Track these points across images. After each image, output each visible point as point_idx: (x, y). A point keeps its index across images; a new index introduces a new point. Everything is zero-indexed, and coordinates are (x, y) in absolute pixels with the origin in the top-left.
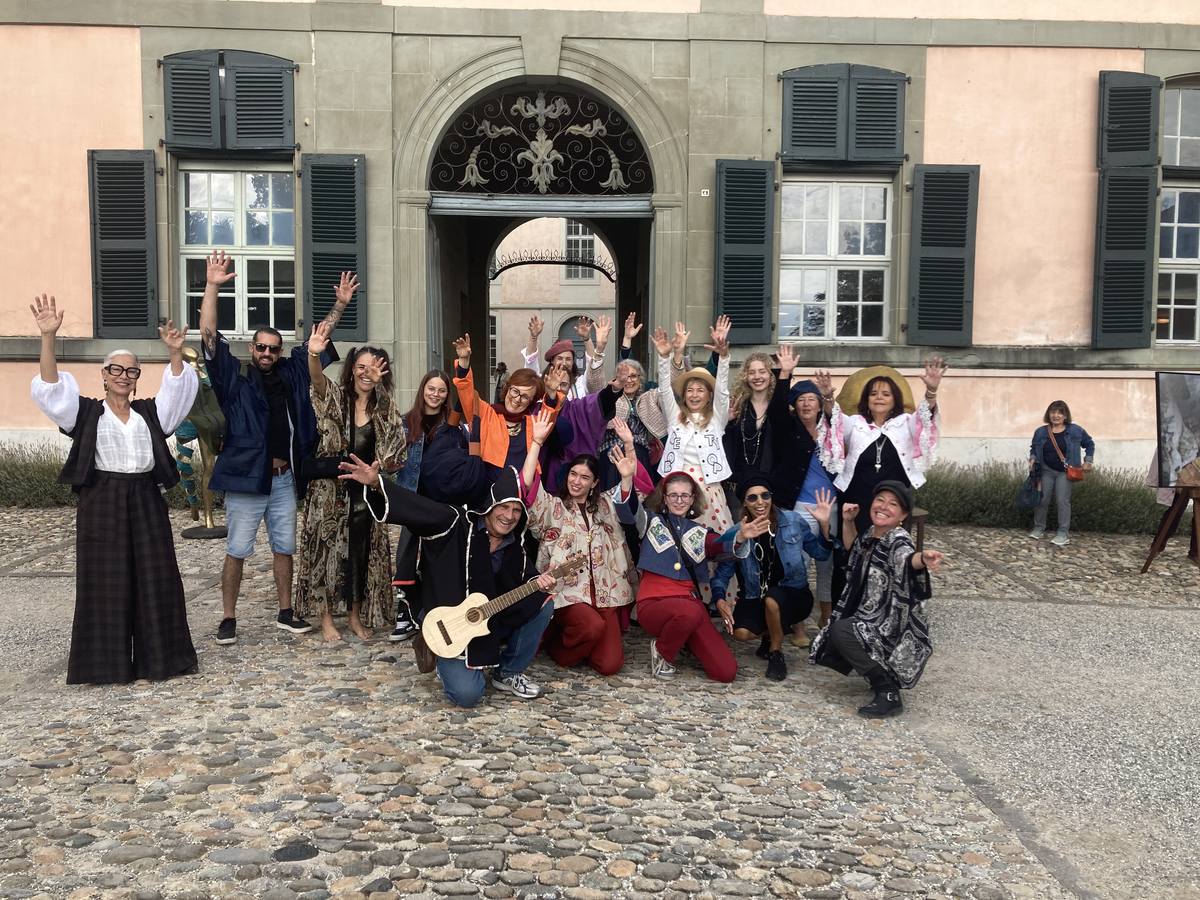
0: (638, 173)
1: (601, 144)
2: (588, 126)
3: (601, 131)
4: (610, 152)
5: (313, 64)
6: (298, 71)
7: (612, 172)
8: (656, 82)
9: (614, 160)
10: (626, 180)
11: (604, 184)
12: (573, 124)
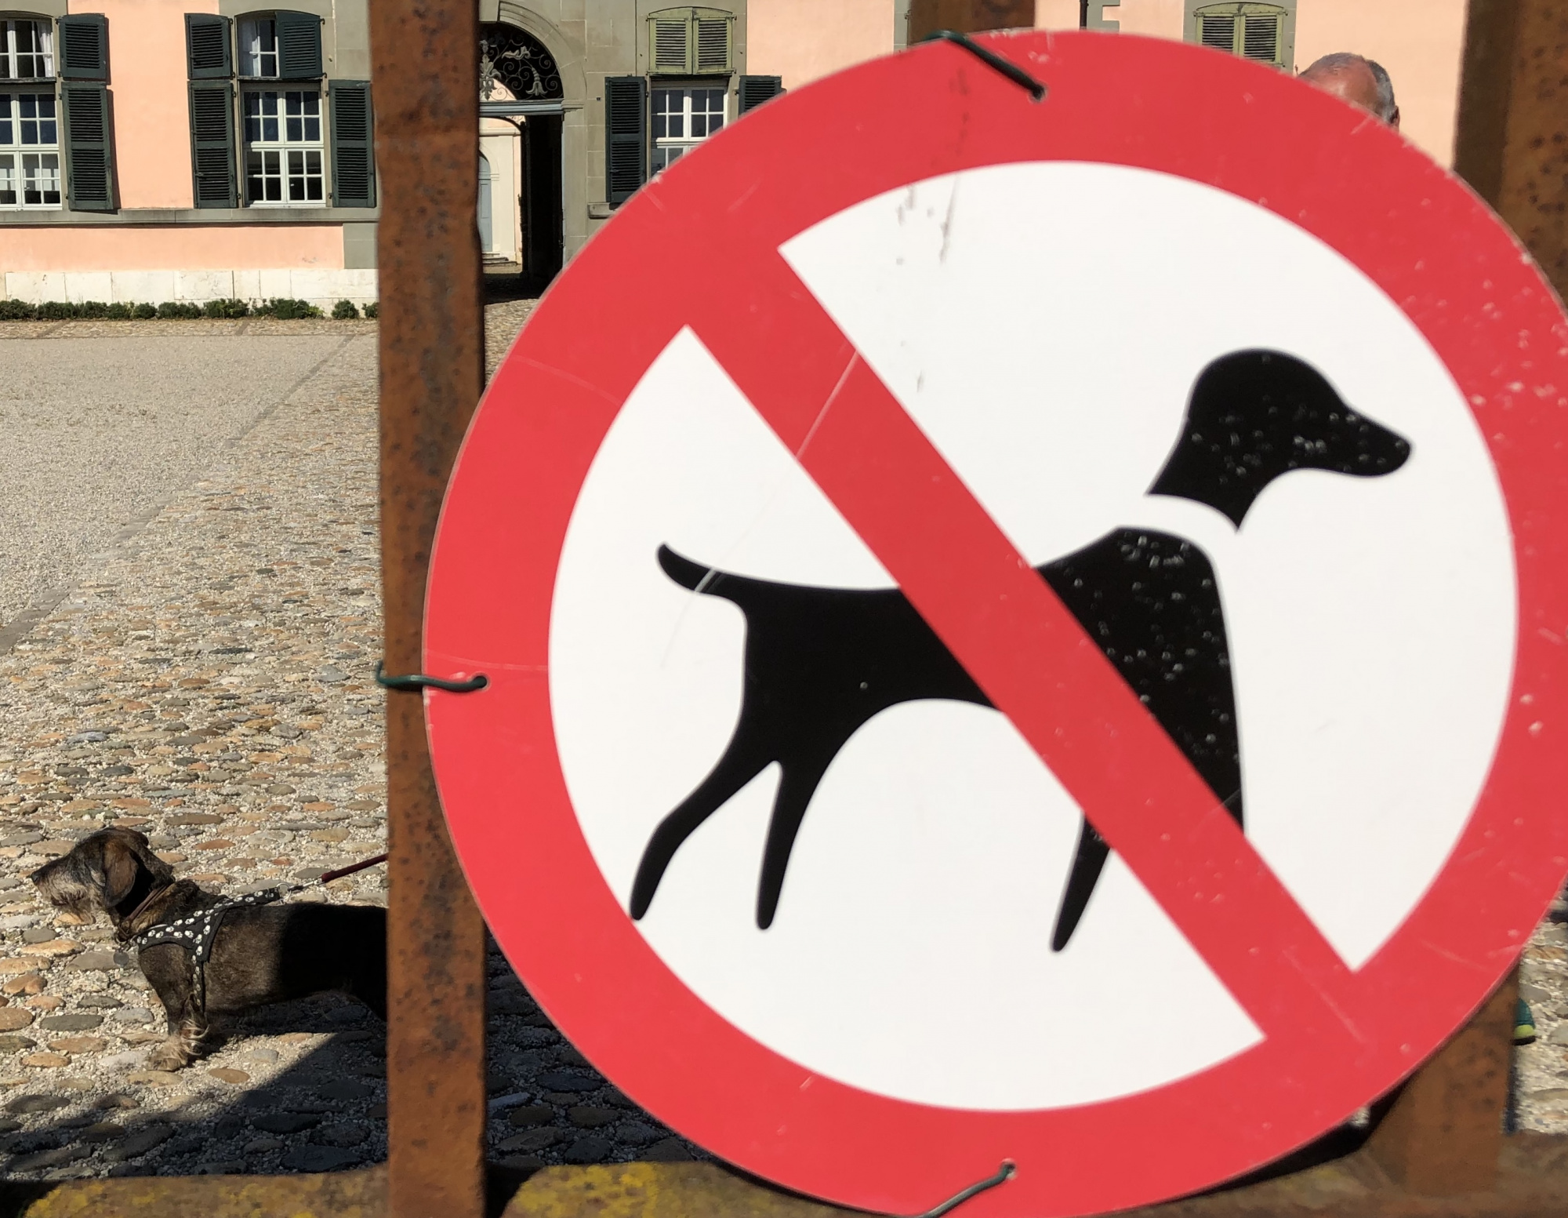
0: (552, 83)
1: (527, 65)
2: (517, 51)
3: (527, 55)
4: (533, 69)
5: (334, 17)
6: (324, 23)
7: (535, 83)
8: (564, 23)
9: (536, 74)
10: (545, 89)
11: (529, 92)
12: (507, 50)
